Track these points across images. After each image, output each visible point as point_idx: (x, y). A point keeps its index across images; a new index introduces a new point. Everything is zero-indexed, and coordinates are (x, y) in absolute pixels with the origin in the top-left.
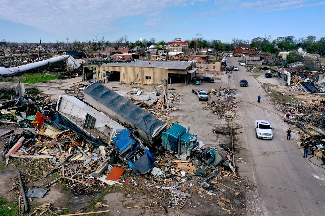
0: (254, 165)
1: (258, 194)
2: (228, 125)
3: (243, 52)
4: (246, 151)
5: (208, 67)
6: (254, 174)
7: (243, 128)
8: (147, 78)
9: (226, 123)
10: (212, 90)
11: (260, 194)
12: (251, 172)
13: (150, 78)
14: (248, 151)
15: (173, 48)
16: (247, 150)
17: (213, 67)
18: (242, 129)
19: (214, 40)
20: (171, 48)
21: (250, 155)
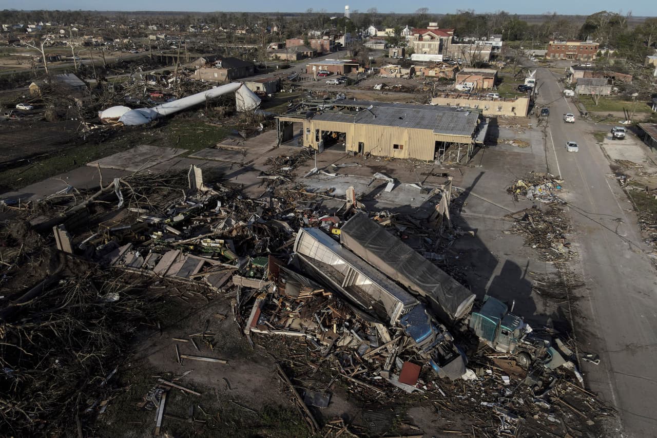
0: (611, 370)
1: (621, 427)
2: (560, 277)
3: (567, 53)
4: (597, 340)
5: (500, 108)
6: (614, 389)
7: (586, 287)
8: (396, 147)
9: (556, 270)
10: (519, 181)
11: (624, 427)
12: (608, 384)
13: (402, 147)
14: (600, 340)
15: (421, 43)
16: (598, 338)
17: (511, 109)
18: (584, 288)
19: (501, 11)
20: (416, 42)
21: (603, 349)
